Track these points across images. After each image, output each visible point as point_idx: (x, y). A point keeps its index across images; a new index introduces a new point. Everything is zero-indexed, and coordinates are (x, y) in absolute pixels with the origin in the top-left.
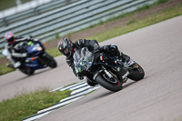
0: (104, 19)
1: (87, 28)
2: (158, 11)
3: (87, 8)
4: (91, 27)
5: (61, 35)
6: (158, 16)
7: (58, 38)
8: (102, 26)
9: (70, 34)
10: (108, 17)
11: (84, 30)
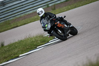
5: (50, 5)
7: (48, 7)
9: (54, 5)
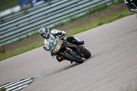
0: (30, 34)
1: (17, 41)
2: (70, 27)
3: (17, 26)
4: (20, 40)
6: (70, 31)
8: (29, 39)
10: (33, 32)
11: (15, 42)
